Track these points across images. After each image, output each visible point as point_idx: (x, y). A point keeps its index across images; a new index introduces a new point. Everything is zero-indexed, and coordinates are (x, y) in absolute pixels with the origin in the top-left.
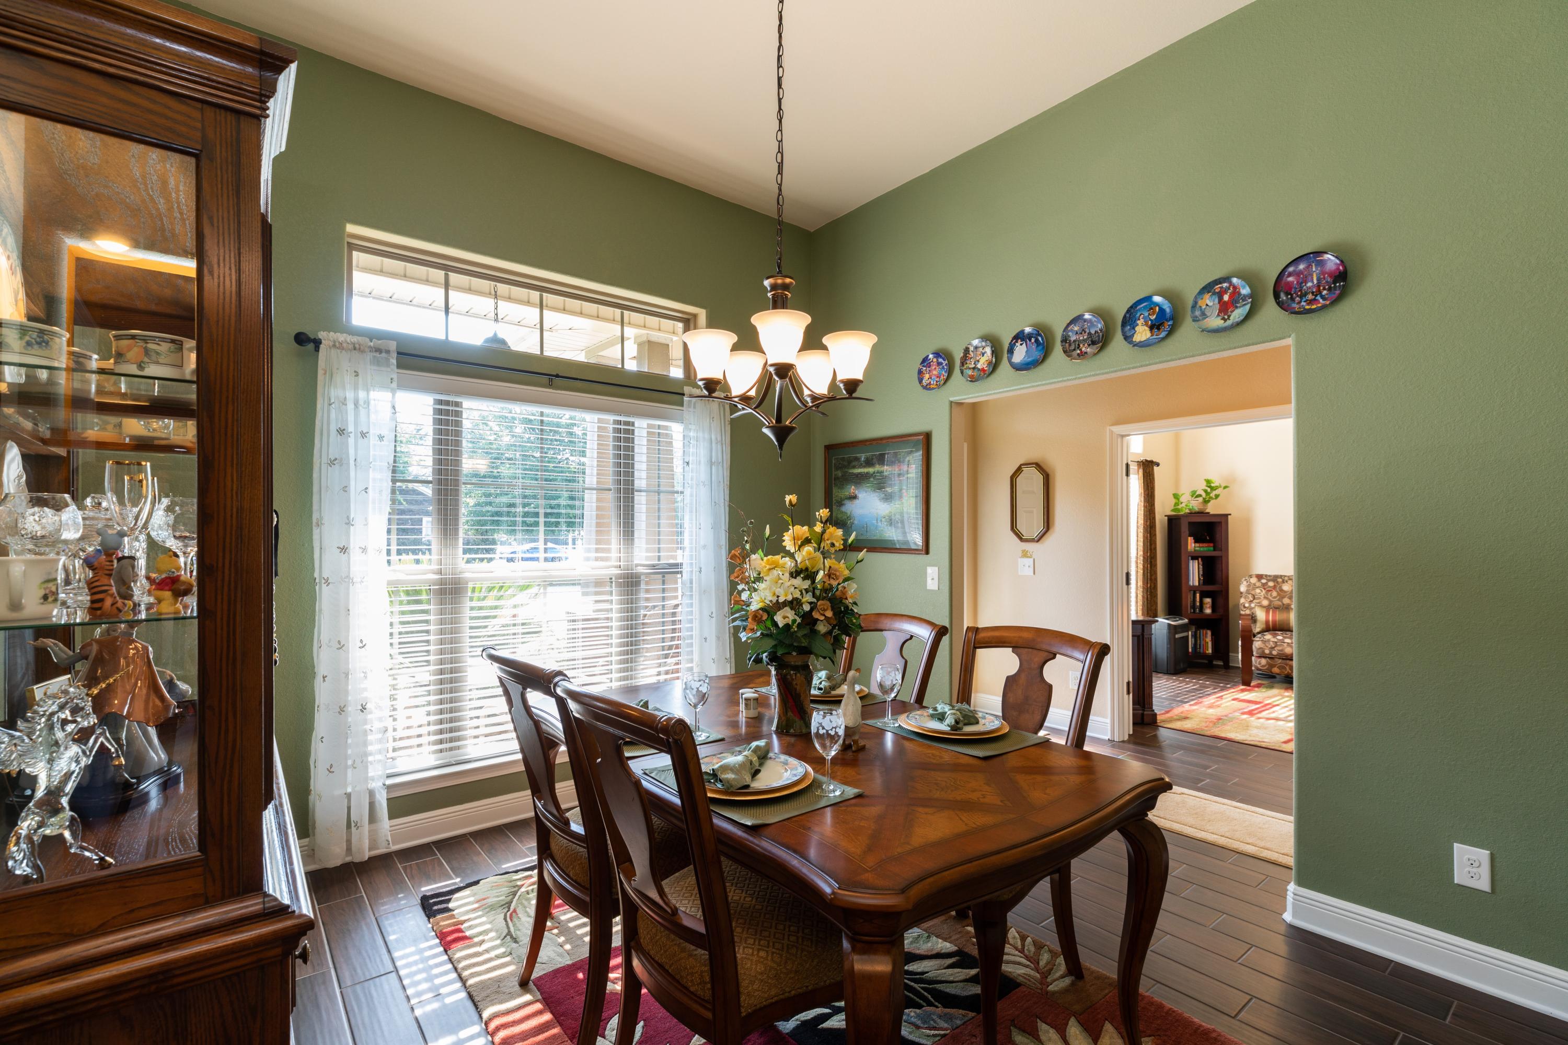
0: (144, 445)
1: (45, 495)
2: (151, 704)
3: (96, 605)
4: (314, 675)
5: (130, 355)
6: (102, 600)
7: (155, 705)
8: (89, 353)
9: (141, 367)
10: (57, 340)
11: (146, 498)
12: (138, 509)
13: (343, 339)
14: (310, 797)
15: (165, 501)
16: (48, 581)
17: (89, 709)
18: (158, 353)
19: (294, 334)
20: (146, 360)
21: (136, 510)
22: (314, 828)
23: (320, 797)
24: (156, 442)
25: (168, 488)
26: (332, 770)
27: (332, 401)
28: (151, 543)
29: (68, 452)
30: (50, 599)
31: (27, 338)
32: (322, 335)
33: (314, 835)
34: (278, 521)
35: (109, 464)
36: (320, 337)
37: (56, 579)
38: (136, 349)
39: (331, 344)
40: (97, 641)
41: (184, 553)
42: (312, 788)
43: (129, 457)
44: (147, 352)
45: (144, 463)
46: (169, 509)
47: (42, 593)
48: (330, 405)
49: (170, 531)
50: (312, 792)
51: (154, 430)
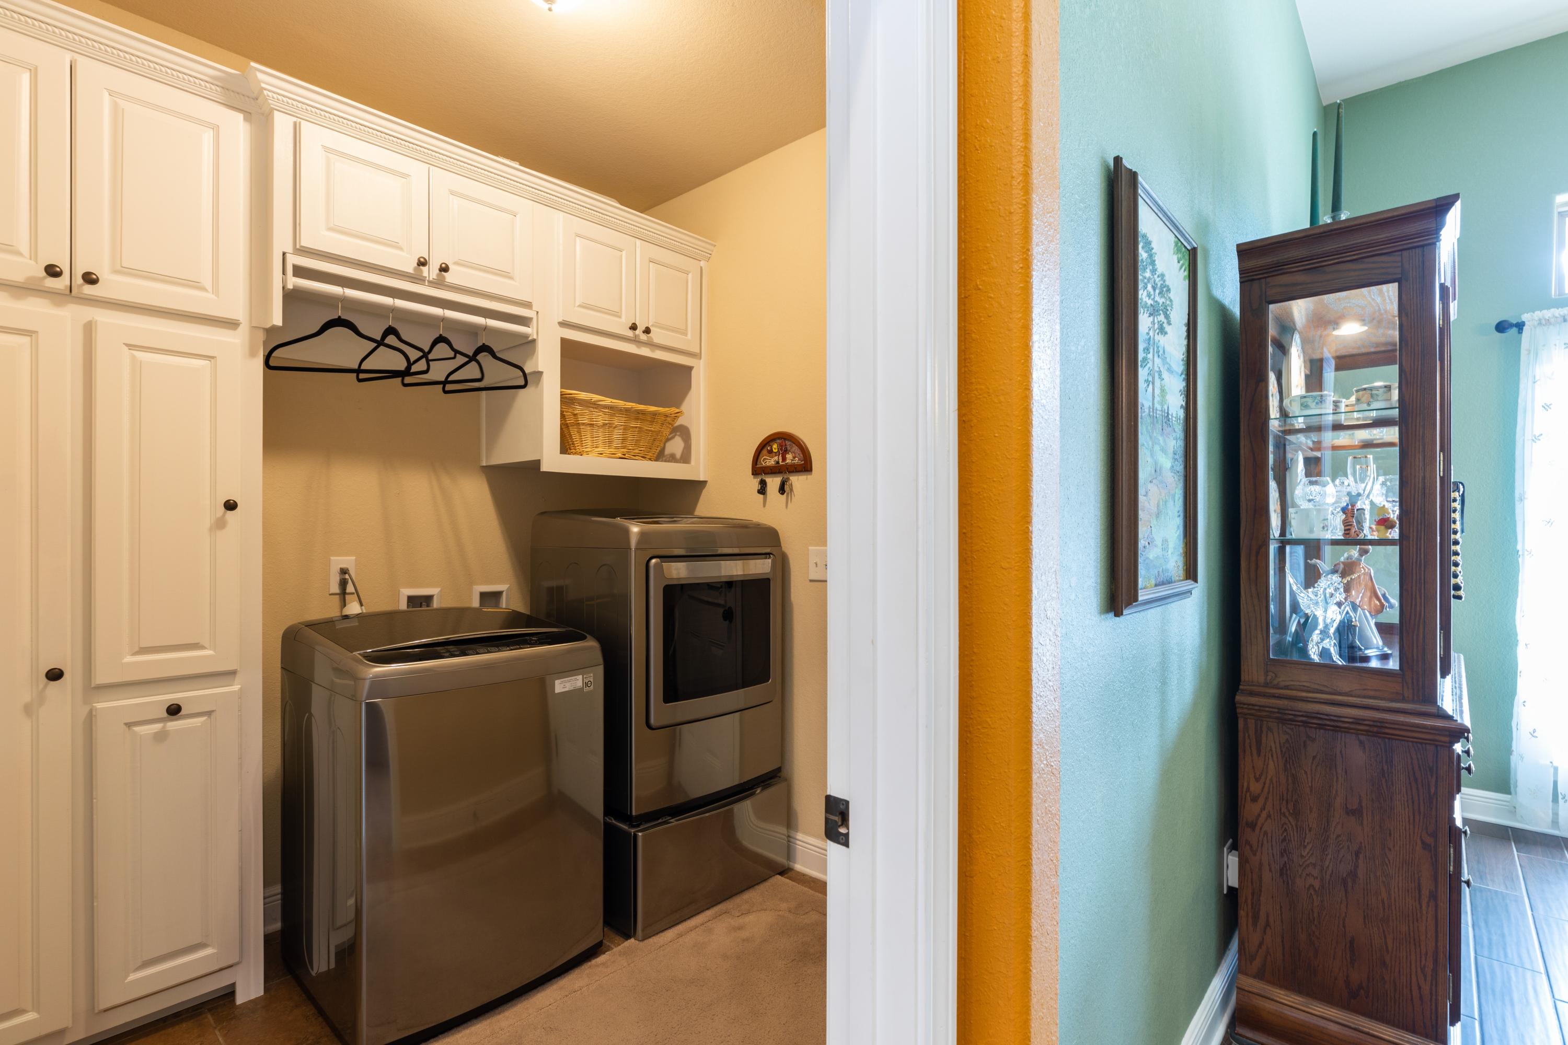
0: (1368, 445)
1: (1314, 479)
2: (1372, 603)
3: (1347, 532)
4: (1516, 643)
5: (1364, 399)
6: (1349, 529)
7: (1376, 605)
8: (1341, 400)
9: (1369, 405)
10: (1328, 398)
11: (1370, 477)
12: (1364, 485)
13: (1550, 315)
14: (1511, 757)
15: (1381, 479)
16: (1324, 520)
17: (1342, 590)
18: (1377, 395)
19: (1495, 324)
20: (1372, 400)
21: (1363, 485)
22: (1516, 786)
23: (1522, 757)
24: (1375, 442)
25: (1382, 470)
26: (1535, 735)
27: (1537, 378)
28: (1372, 503)
29: (1322, 454)
30: (1325, 529)
31: (1316, 401)
32: (1525, 317)
33: (1516, 793)
34: (1464, 492)
35: (1350, 459)
36: (1523, 320)
37: (1327, 519)
38: (1366, 395)
39: (1536, 323)
40: (1343, 563)
41: (1393, 511)
42: (1514, 748)
43: (1359, 453)
44: (1372, 396)
45: (1368, 456)
46: (1383, 484)
47: (1322, 525)
48: (1534, 382)
49: (1384, 497)
50: (1514, 753)
51: (1374, 435)
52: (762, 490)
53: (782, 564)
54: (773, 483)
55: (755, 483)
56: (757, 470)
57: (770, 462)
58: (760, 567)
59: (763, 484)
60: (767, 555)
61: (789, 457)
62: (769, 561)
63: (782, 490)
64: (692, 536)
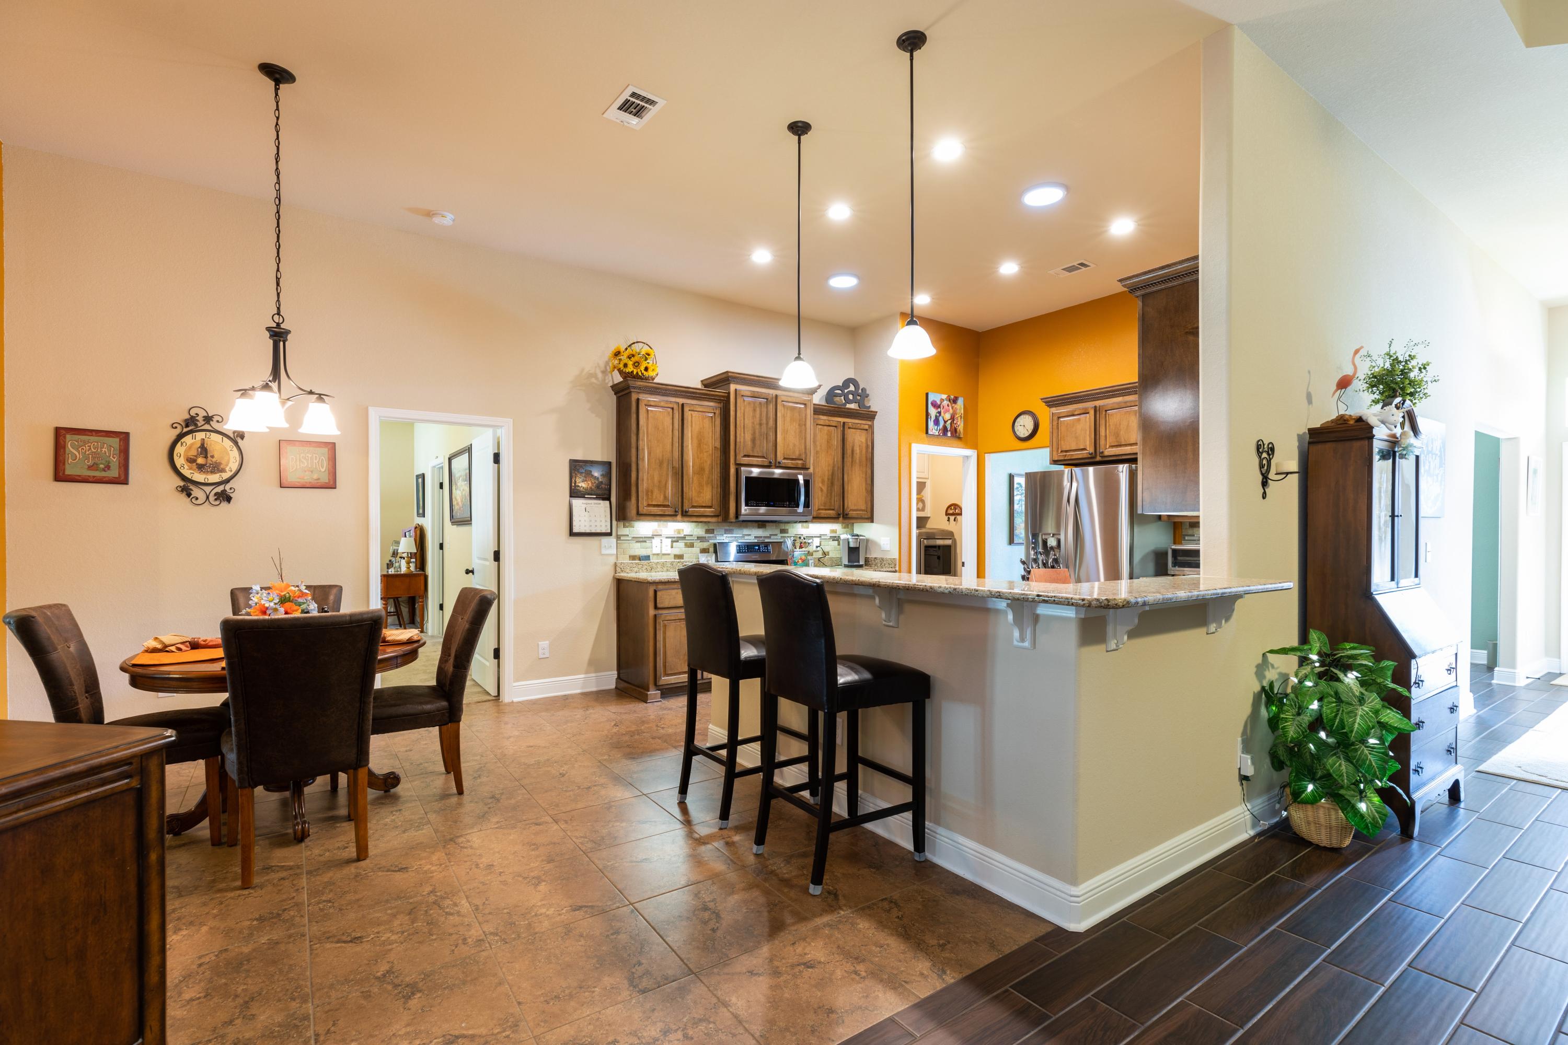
52: (949, 520)
53: (955, 541)
54: (952, 518)
55: (946, 518)
56: (947, 514)
57: (951, 512)
58: (948, 542)
59: (949, 518)
60: (950, 539)
61: (957, 511)
62: (951, 541)
63: (955, 520)
64: (927, 533)
